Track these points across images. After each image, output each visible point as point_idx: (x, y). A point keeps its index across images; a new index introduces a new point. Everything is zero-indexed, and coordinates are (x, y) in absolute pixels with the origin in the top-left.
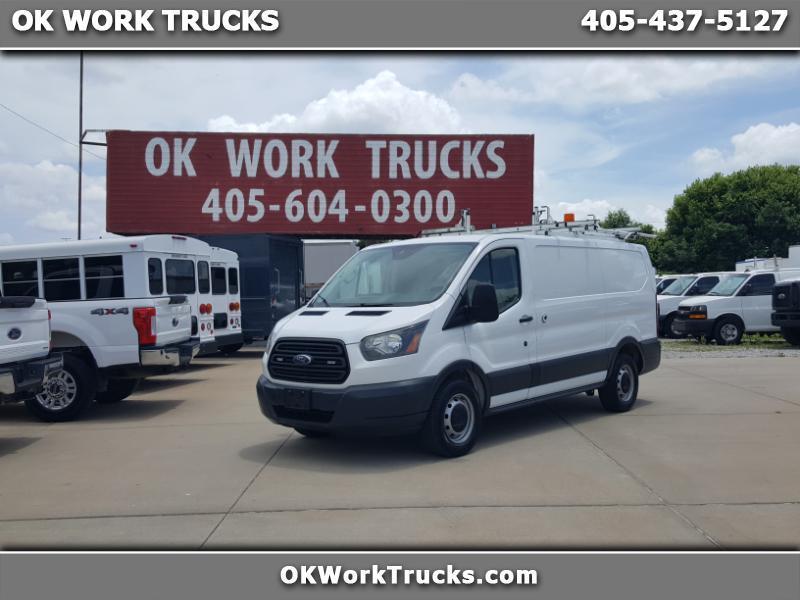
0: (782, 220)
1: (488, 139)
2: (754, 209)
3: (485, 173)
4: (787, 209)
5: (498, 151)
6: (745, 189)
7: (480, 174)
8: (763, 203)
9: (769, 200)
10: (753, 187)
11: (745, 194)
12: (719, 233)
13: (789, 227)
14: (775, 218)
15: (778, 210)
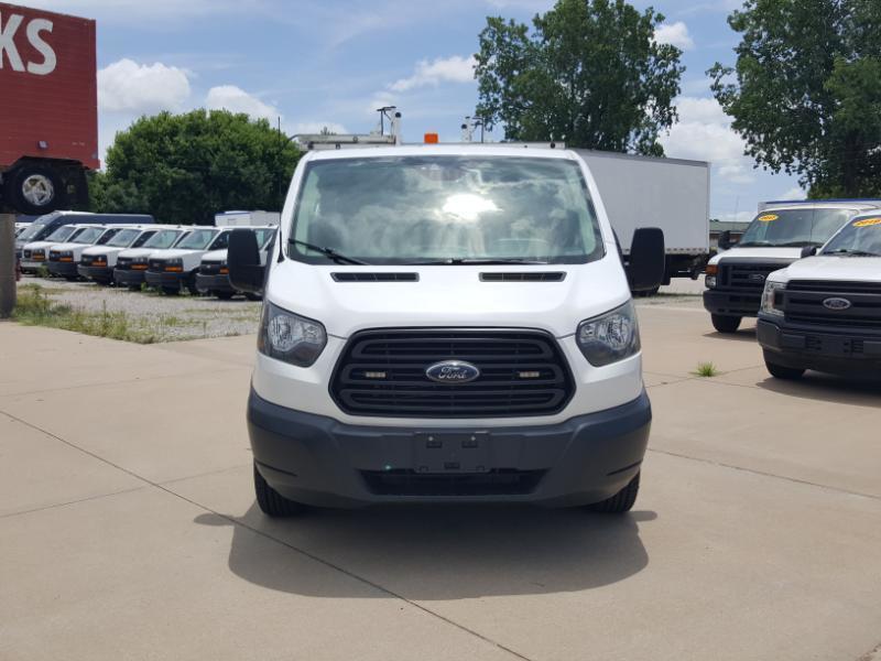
0: (237, 172)
1: (29, 14)
2: (209, 157)
3: (25, 65)
4: (241, 158)
5: (43, 34)
6: (198, 134)
7: (17, 65)
8: (217, 150)
9: (223, 149)
10: (207, 131)
11: (199, 139)
12: (174, 180)
13: (243, 179)
14: (230, 168)
15: (232, 159)
